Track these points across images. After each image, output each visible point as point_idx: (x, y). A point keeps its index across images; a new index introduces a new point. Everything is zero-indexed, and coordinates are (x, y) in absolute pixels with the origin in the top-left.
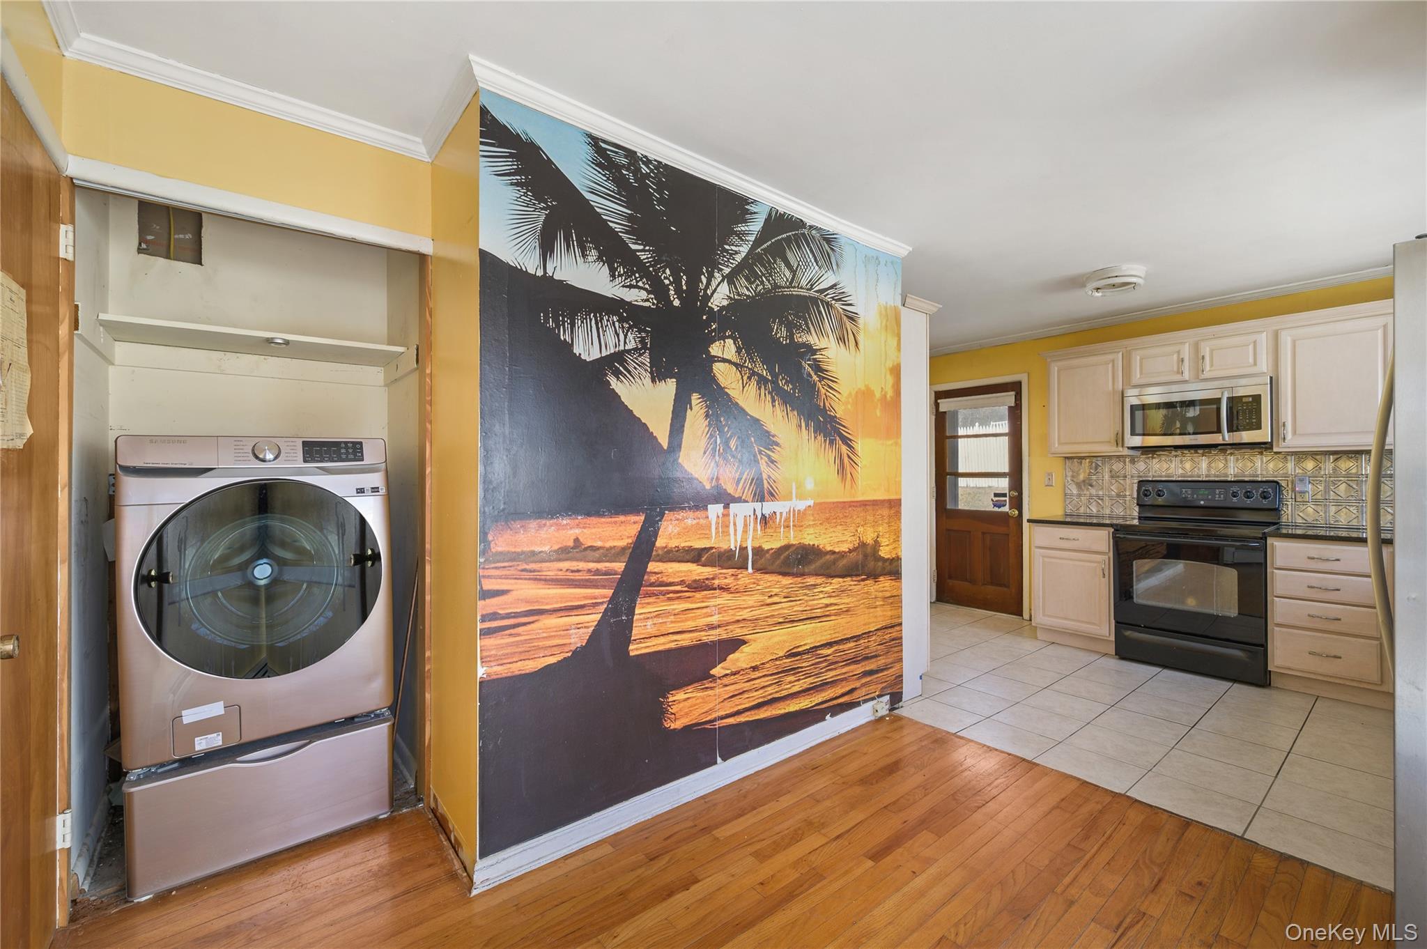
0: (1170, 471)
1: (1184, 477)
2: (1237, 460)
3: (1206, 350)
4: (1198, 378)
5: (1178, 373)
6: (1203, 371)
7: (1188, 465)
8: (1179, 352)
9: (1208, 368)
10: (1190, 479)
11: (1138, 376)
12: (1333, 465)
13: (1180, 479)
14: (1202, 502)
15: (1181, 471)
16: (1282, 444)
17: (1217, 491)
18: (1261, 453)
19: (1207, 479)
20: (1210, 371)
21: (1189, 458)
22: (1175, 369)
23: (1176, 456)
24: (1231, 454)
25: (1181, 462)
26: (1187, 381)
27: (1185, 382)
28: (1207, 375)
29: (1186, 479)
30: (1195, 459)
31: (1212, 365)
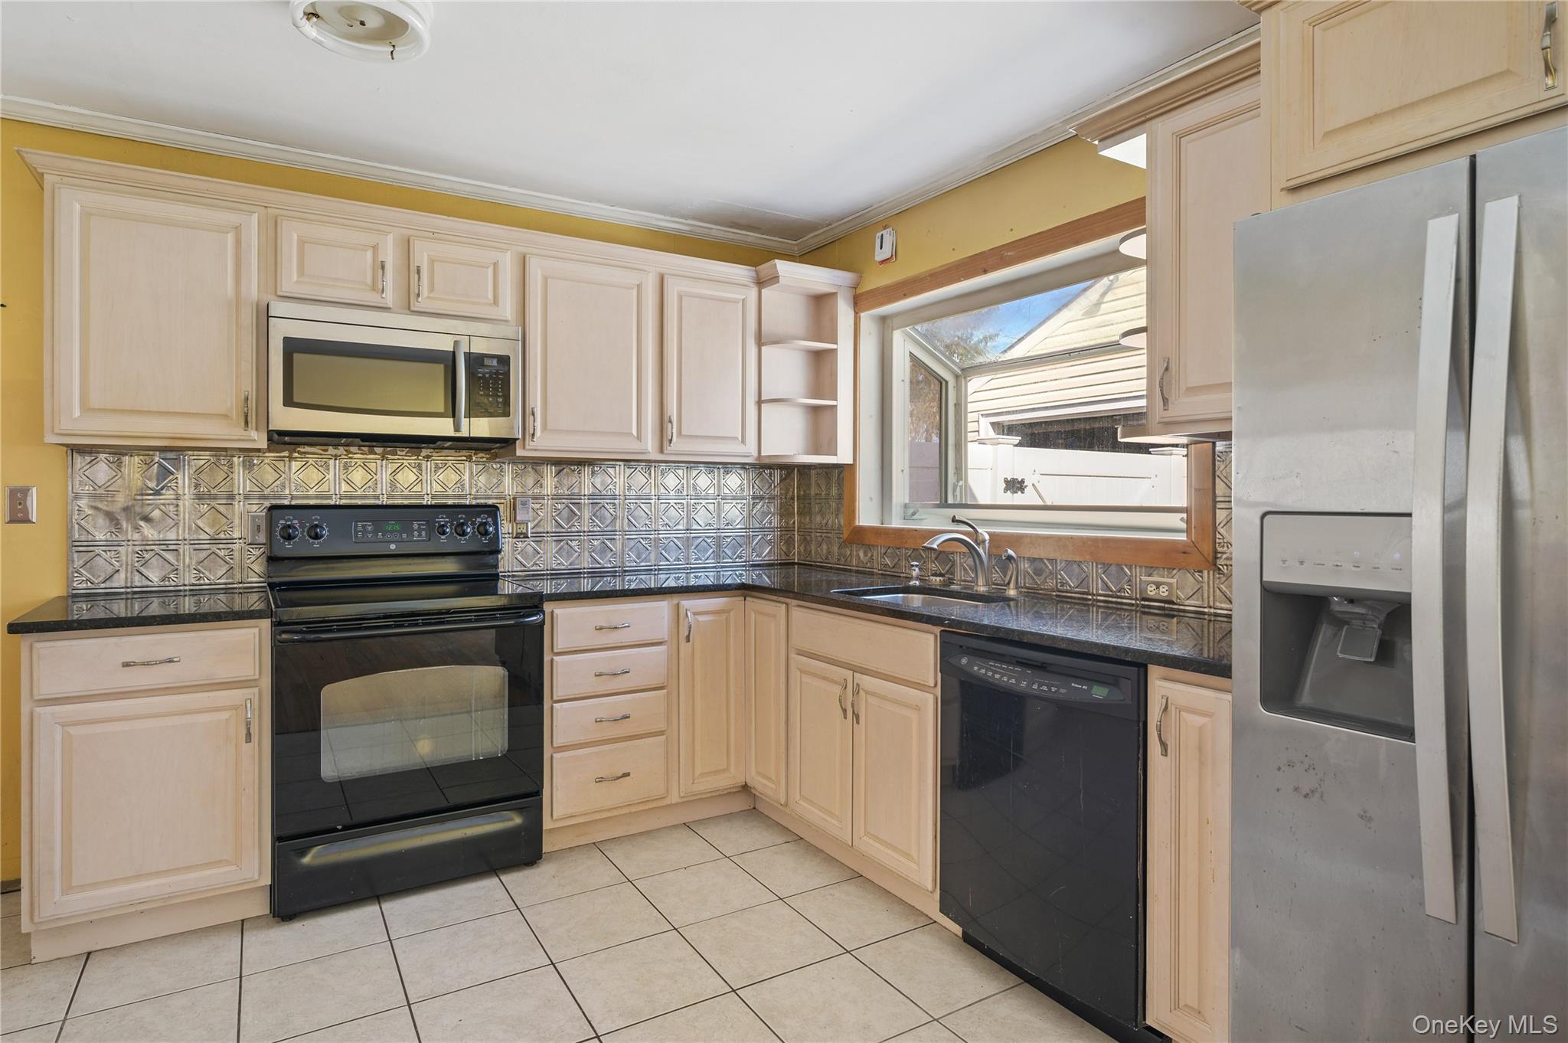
0: (325, 487)
1: (351, 498)
2: (437, 468)
3: (421, 256)
4: (409, 309)
5: (374, 288)
6: (418, 295)
7: (358, 476)
8: (375, 248)
9: (425, 292)
10: (359, 502)
11: (295, 278)
12: (556, 479)
13: (343, 502)
14: (393, 547)
15: (344, 487)
16: (529, 444)
17: (416, 526)
18: (469, 458)
19: (390, 502)
20: (428, 297)
21: (359, 462)
22: (369, 281)
23: (336, 457)
24: (428, 457)
25: (346, 467)
26: (390, 308)
27: (386, 309)
28: (422, 304)
29: (353, 502)
30: (372, 466)
31: (432, 289)
